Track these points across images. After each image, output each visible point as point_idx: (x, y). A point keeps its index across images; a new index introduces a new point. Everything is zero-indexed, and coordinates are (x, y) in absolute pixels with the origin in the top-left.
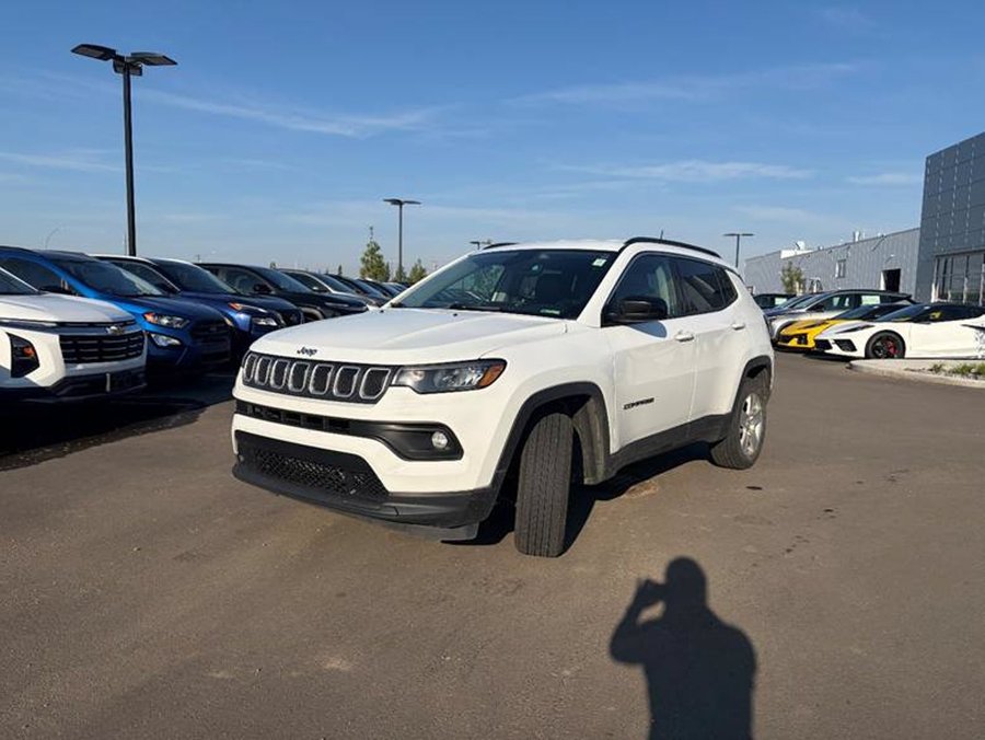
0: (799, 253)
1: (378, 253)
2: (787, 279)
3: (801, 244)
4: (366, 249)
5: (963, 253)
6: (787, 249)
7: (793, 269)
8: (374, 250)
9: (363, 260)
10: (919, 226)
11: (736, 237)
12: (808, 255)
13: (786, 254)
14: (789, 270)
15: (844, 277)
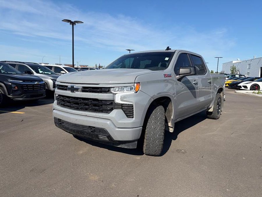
0: (238, 62)
2: (232, 69)
3: (239, 59)
7: (234, 66)
12: (240, 62)
13: (234, 62)
14: (233, 67)
15: (250, 68)
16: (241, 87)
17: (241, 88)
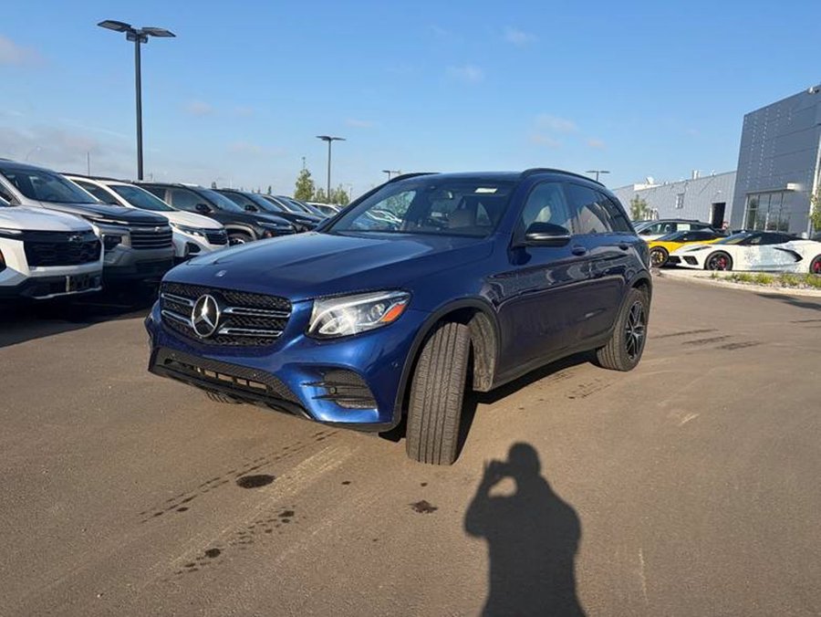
0: (649, 187)
1: (309, 178)
2: (635, 208)
3: (651, 180)
4: (300, 175)
5: (767, 192)
6: (638, 183)
7: (639, 200)
8: (306, 176)
9: (297, 184)
10: (736, 169)
11: (595, 174)
12: (655, 189)
13: (638, 187)
14: (636, 201)
15: (682, 206)
16: (680, 262)
17: (678, 264)
